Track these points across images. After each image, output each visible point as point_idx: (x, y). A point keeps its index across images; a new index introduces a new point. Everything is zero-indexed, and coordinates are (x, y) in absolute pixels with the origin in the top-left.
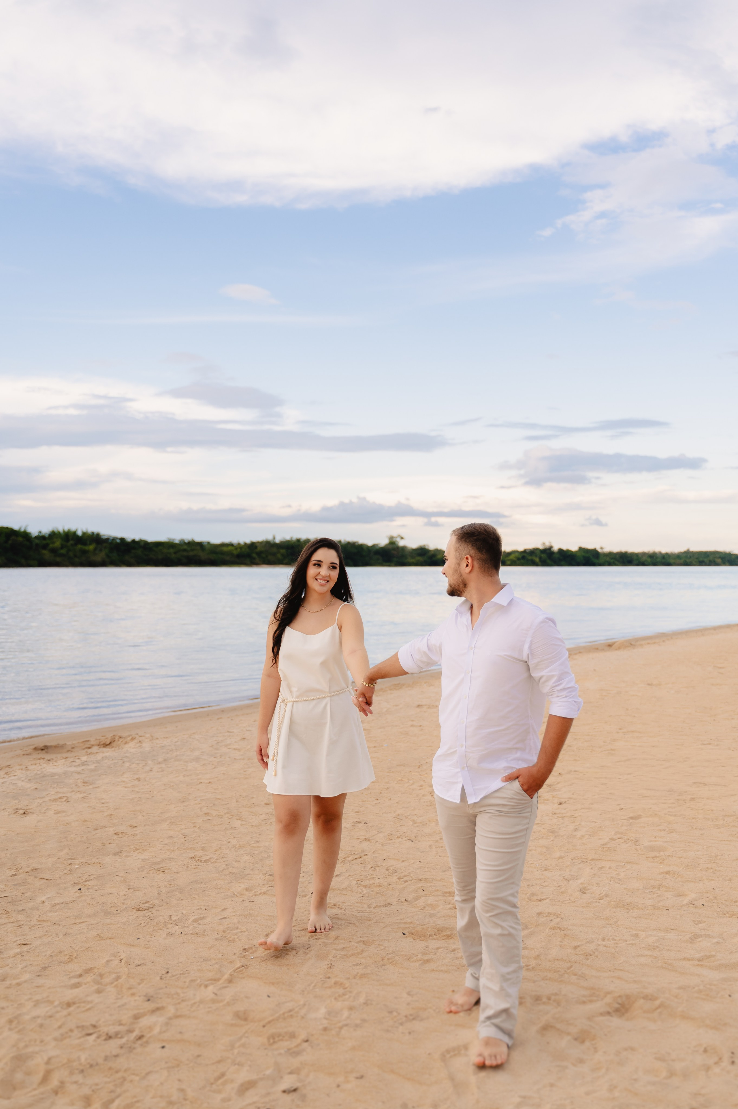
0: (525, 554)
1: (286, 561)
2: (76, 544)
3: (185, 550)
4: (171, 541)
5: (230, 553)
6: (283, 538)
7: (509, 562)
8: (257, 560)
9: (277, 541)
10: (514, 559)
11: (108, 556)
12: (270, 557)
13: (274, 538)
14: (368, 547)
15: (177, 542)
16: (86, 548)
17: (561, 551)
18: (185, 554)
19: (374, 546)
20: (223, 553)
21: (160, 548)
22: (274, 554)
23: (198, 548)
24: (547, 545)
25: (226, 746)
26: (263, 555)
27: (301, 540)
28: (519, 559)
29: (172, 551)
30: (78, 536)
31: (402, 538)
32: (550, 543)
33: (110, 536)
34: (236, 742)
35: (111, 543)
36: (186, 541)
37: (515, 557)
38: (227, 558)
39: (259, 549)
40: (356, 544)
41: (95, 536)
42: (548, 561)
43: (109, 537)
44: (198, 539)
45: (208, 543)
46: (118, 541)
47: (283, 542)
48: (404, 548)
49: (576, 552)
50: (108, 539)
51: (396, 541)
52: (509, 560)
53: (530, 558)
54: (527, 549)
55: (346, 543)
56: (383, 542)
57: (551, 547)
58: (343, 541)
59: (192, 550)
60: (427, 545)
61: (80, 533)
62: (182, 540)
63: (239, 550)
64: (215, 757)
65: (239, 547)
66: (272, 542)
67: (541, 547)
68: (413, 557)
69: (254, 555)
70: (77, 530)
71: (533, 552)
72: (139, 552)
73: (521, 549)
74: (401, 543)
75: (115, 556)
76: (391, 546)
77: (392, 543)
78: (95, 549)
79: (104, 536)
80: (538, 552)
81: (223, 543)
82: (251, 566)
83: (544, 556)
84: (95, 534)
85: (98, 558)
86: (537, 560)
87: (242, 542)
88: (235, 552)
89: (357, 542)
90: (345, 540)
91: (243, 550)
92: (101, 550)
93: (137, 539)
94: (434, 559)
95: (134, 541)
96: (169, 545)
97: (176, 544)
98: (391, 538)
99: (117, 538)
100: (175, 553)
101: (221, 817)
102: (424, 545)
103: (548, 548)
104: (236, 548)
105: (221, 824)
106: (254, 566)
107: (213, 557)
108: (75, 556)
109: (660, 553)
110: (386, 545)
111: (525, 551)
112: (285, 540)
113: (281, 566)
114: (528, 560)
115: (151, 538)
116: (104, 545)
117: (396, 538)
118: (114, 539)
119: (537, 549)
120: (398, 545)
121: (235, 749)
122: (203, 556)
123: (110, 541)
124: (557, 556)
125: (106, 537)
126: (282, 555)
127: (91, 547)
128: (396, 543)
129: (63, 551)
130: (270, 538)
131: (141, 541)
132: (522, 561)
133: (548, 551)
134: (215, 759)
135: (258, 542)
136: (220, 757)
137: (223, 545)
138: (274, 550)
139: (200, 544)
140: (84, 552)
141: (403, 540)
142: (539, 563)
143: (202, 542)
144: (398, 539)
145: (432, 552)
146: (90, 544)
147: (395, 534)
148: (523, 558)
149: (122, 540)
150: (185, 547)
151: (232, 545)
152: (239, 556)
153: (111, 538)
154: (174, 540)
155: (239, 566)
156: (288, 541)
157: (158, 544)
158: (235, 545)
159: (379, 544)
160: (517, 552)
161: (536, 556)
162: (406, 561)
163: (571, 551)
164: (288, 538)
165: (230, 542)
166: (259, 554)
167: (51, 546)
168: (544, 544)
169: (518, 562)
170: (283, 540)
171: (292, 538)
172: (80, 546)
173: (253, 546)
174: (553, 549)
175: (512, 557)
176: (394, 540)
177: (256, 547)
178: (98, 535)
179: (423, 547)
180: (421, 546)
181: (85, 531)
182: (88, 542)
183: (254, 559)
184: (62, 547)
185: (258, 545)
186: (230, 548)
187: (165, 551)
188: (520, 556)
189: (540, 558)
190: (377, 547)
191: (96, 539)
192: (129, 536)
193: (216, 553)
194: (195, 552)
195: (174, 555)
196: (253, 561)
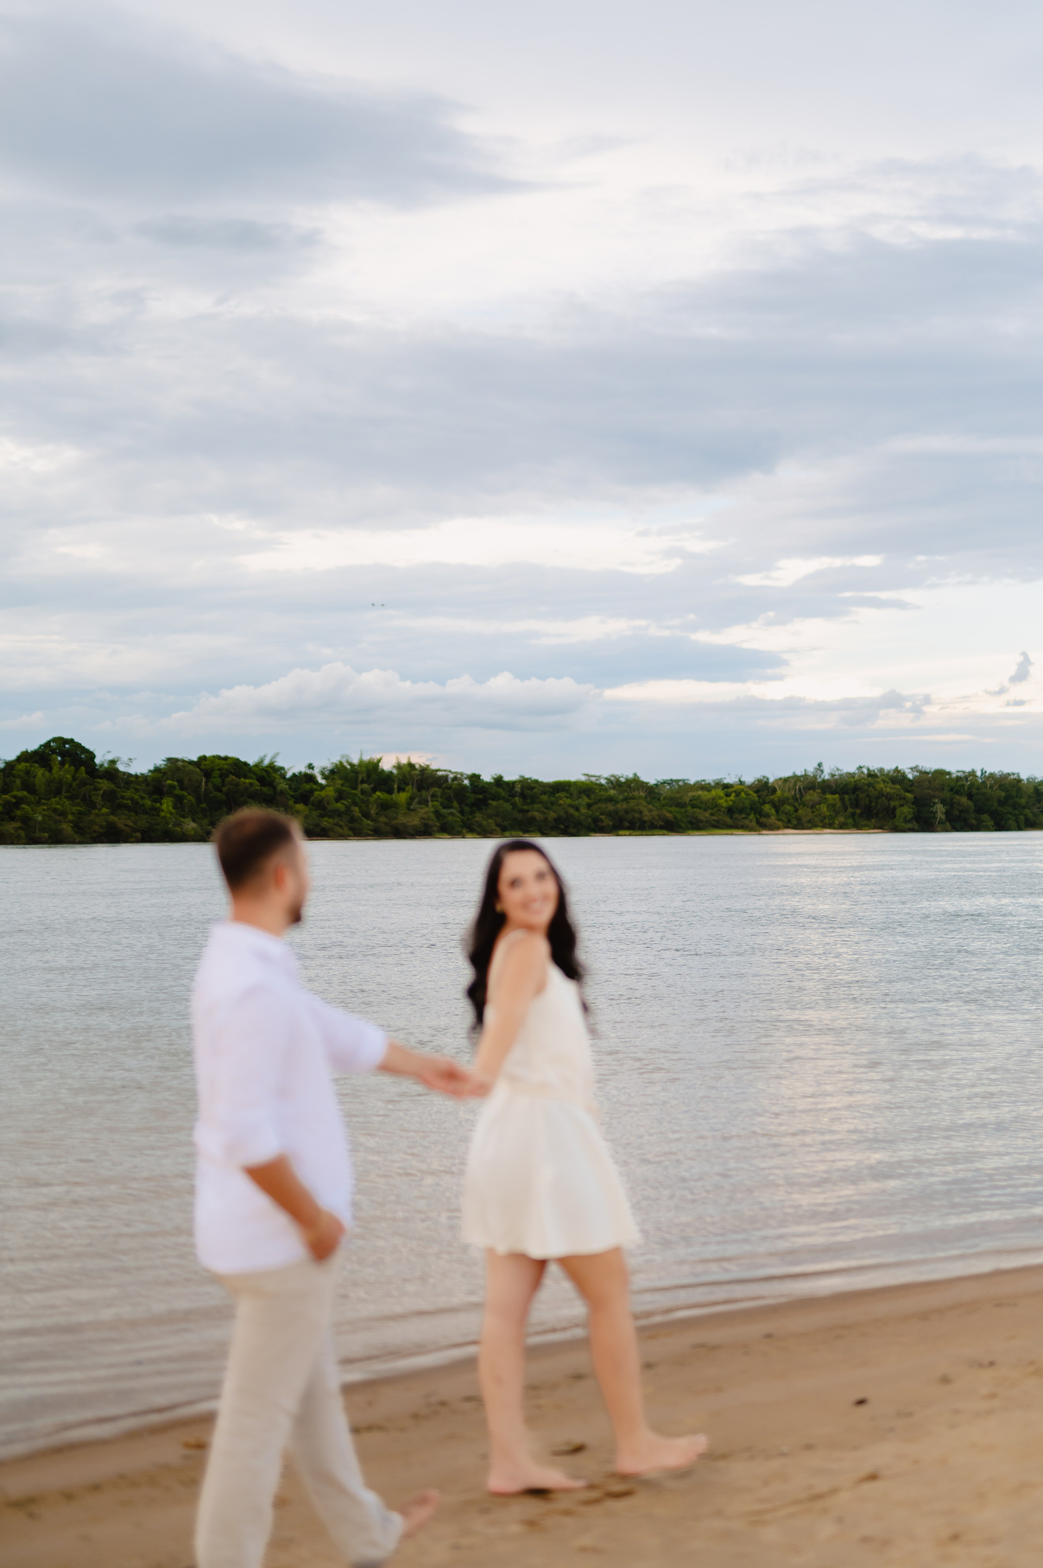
1: (841, 819)
2: (375, 790)
3: (610, 799)
4: (589, 780)
5: (714, 804)
6: (839, 768)
8: (773, 819)
9: (826, 776)
11: (437, 813)
13: (818, 769)
15: (601, 781)
16: (394, 797)
18: (610, 807)
20: (696, 803)
22: (813, 805)
23: (644, 794)
26: (788, 808)
33: (447, 773)
35: (451, 787)
36: (620, 780)
38: (705, 815)
40: (1010, 778)
43: (443, 775)
46: (465, 782)
47: (837, 776)
50: (441, 779)
55: (985, 776)
58: (978, 773)
59: (628, 800)
62: (612, 778)
65: (738, 789)
66: (812, 778)
69: (767, 808)
72: (508, 805)
75: (452, 814)
78: (413, 800)
81: (699, 782)
82: (756, 836)
85: (414, 821)
87: (742, 780)
88: (724, 803)
91: (744, 795)
92: (425, 801)
95: (499, 781)
97: (599, 785)
99: (464, 776)
100: (589, 806)
104: (731, 794)
106: (764, 833)
108: (367, 815)
112: (842, 773)
116: (435, 790)
122: (651, 810)
123: (445, 783)
125: (437, 775)
126: (832, 806)
127: (402, 797)
129: (340, 806)
130: (809, 769)
131: (516, 780)
135: (779, 780)
137: (699, 786)
138: (816, 795)
139: (650, 787)
140: (386, 807)
143: (651, 782)
146: (406, 789)
149: (475, 778)
150: (612, 792)
151: (719, 786)
153: (449, 777)
154: (595, 778)
155: (728, 836)
156: (850, 775)
158: (725, 786)
164: (850, 767)
165: (716, 780)
166: (778, 805)
167: (316, 793)
170: (837, 773)
172: (381, 794)
173: (766, 788)
177: (773, 791)
178: (421, 769)
182: (402, 785)
183: (767, 816)
184: (340, 797)
185: (776, 785)
186: (714, 793)
187: (566, 802)
191: (414, 779)
193: (680, 805)
194: (632, 803)
195: (584, 810)
196: (763, 820)
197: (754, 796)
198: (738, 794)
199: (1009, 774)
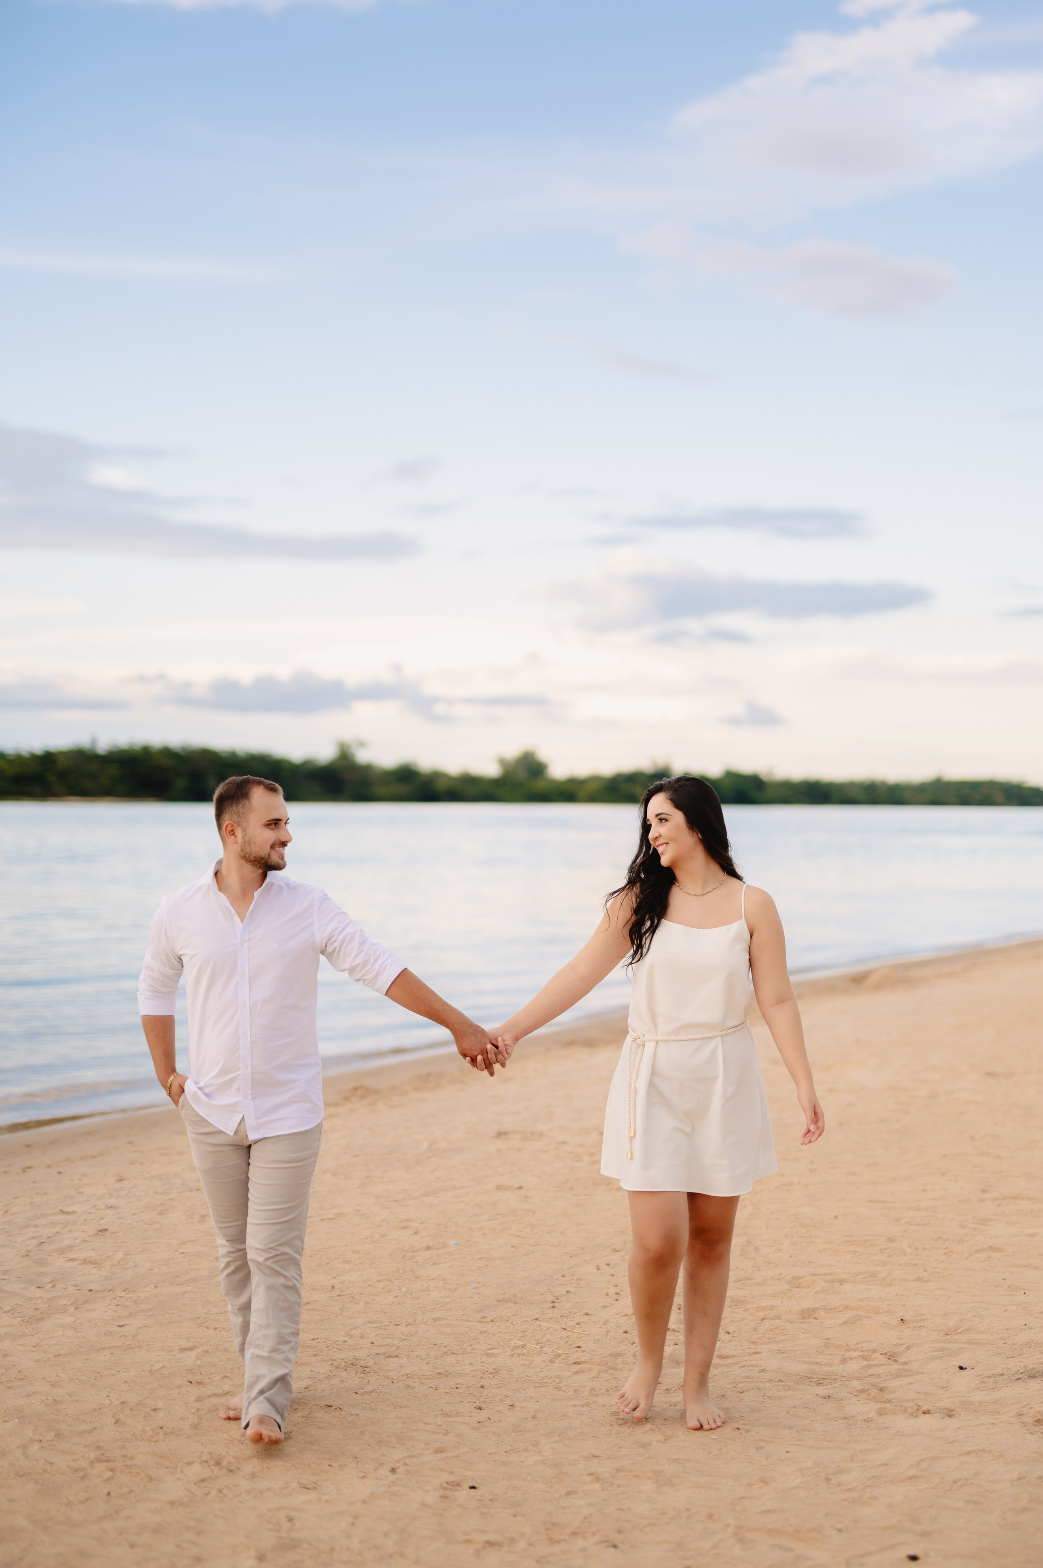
25: (62, 1251)
34: (85, 1241)
52: (582, 793)
64: (39, 1287)
101: (81, 1474)
105: (87, 1500)
121: (86, 1262)
134: (39, 1292)
136: (54, 1286)
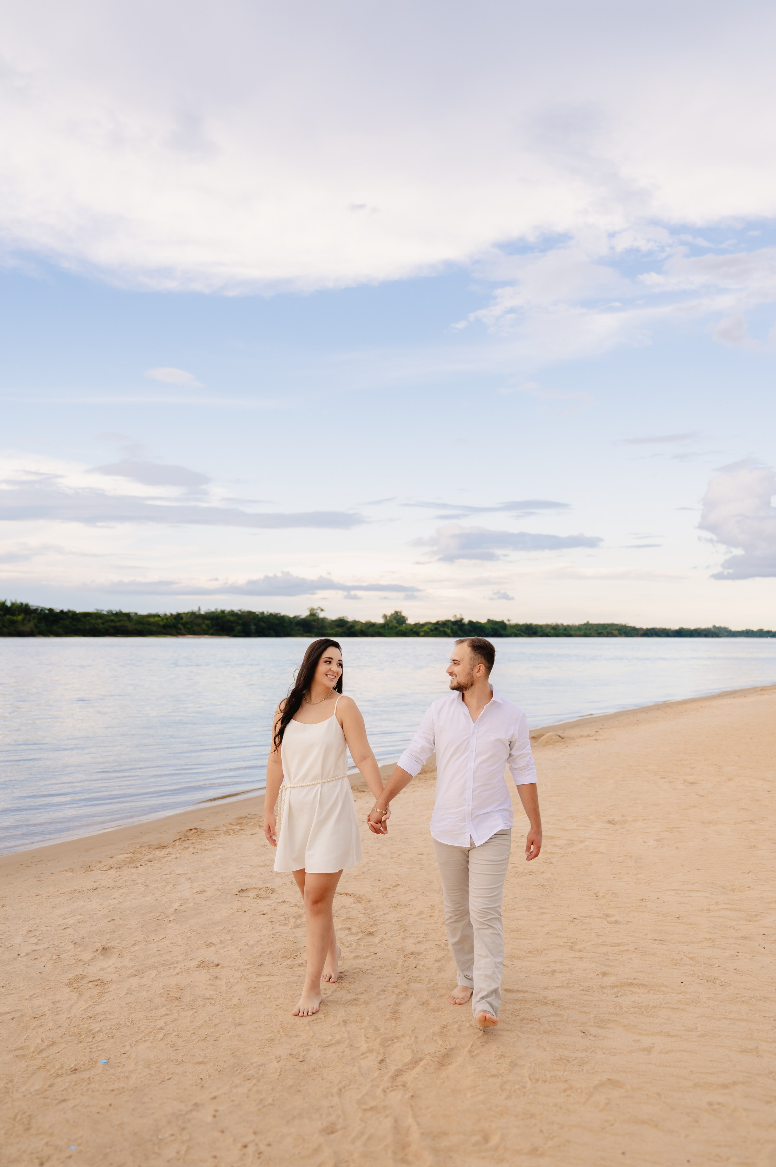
0: (437, 626)
1: (211, 631)
2: (5, 615)
3: (112, 621)
4: (99, 612)
5: (156, 624)
6: (208, 609)
7: (422, 634)
8: (183, 631)
9: (202, 612)
10: (428, 630)
11: (36, 626)
12: (195, 628)
13: (200, 609)
14: (289, 618)
15: (105, 612)
16: (15, 618)
17: (471, 622)
18: (113, 624)
19: (295, 617)
20: (149, 624)
21: (88, 618)
22: (199, 625)
23: (126, 618)
24: (459, 617)
26: (189, 626)
27: (226, 612)
28: (432, 630)
29: (99, 621)
30: (7, 606)
31: (322, 610)
32: (461, 615)
33: (39, 607)
35: (40, 614)
36: (114, 612)
37: (429, 629)
38: (154, 629)
39: (184, 620)
40: (279, 615)
41: (24, 606)
42: (459, 632)
43: (37, 608)
44: (125, 610)
45: (136, 614)
46: (47, 612)
47: (208, 613)
48: (324, 620)
49: (485, 623)
50: (36, 610)
51: (317, 613)
52: (422, 631)
53: (442, 629)
54: (440, 621)
55: (268, 614)
56: (304, 614)
57: (462, 619)
58: (265, 613)
59: (120, 621)
60: (346, 617)
61: (8, 604)
62: (110, 610)
63: (165, 621)
65: (165, 617)
66: (197, 613)
67: (453, 619)
68: (332, 628)
69: (180, 626)
70: (6, 601)
71: (445, 624)
72: (67, 622)
73: (434, 621)
74: (321, 615)
75: (43, 626)
76: (312, 618)
77: (313, 614)
78: (24, 620)
79: (34, 606)
80: (450, 624)
81: (150, 614)
82: (177, 637)
83: (455, 627)
84: (24, 604)
85: (26, 629)
86: (449, 631)
87: (168, 614)
88: (161, 623)
89: (279, 614)
90: (268, 612)
91: (169, 620)
92: (29, 620)
93: (65, 610)
94: (352, 630)
95: (62, 612)
96: (97, 616)
97: (104, 614)
98: (312, 610)
99: (45, 609)
100: (103, 623)
102: (343, 617)
103: (459, 620)
104: (163, 620)
106: (180, 636)
107: (139, 627)
109: (562, 625)
110: (307, 617)
111: (437, 623)
112: (209, 612)
113: (206, 636)
114: (440, 631)
115: (79, 608)
116: (33, 615)
117: (317, 609)
118: (42, 610)
119: (449, 621)
120: (318, 616)
122: (130, 626)
123: (39, 611)
124: (468, 627)
125: (34, 608)
126: (207, 626)
127: (20, 618)
128: (317, 614)
130: (195, 609)
131: (69, 611)
132: (435, 632)
133: (459, 623)
135: (184, 613)
137: (150, 616)
138: (200, 621)
139: (128, 615)
140: (13, 622)
141: (323, 611)
142: (451, 634)
143: (129, 613)
144: (319, 611)
145: (351, 624)
146: (19, 615)
147: (315, 607)
148: (436, 629)
149: (51, 610)
150: (113, 618)
151: (159, 616)
152: (165, 627)
153: (40, 609)
154: (102, 611)
155: (165, 637)
156: (213, 612)
157: (86, 615)
158: (161, 616)
159: (301, 616)
160: (430, 623)
161: (448, 628)
162: (326, 632)
163: (480, 623)
164: (213, 609)
165: (157, 613)
166: (184, 625)
168: (455, 616)
169: (431, 633)
170: (208, 611)
171: (216, 609)
172: (8, 617)
173: (178, 617)
174: (463, 621)
175: (426, 628)
176: (315, 611)
177: (182, 618)
178: (27, 605)
179: (342, 619)
180: (340, 618)
181: (14, 601)
182: (17, 613)
183: (180, 629)
185: (183, 616)
186: (157, 619)
187: (93, 621)
188: (433, 628)
189: (452, 630)
190: (299, 619)
191: (24, 610)
192: (58, 607)
193: (143, 624)
194: (122, 623)
195: (101, 626)
196: (179, 631)
197: (174, 621)
198: (167, 619)
199: (278, 614)
